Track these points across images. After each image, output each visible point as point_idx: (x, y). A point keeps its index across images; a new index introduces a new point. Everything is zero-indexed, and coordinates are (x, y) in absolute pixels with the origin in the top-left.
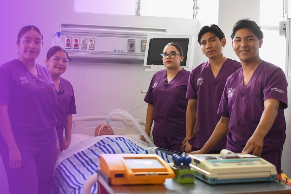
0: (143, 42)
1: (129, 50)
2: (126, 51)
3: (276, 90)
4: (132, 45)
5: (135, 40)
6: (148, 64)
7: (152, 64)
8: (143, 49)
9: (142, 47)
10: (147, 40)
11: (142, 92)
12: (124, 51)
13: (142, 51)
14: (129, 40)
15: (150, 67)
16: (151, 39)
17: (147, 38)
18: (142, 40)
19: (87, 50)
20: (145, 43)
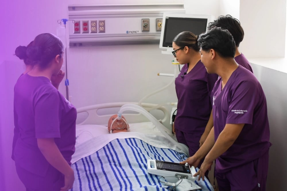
0: (158, 21)
1: (143, 31)
2: (140, 32)
3: (236, 112)
4: (146, 25)
5: (149, 19)
6: (164, 46)
7: (168, 47)
8: (158, 28)
9: (158, 27)
10: (162, 19)
11: (158, 75)
12: (138, 31)
13: (157, 31)
14: (143, 20)
15: (166, 50)
16: (167, 18)
17: (162, 16)
18: (157, 19)
19: (98, 33)
20: (160, 21)
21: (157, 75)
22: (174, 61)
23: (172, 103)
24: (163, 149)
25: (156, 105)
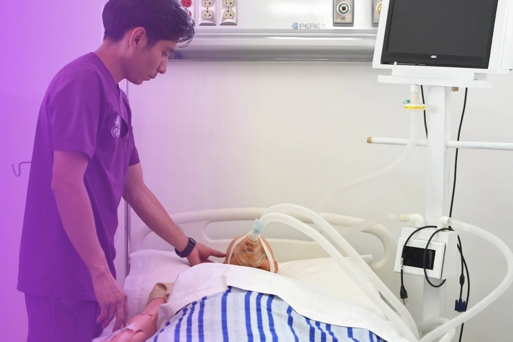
1: (336, 23)
2: (328, 26)
4: (343, 8)
6: (384, 61)
7: (395, 63)
9: (375, 14)
11: (369, 142)
12: (323, 25)
15: (389, 72)
19: (218, 27)
21: (366, 142)
22: (409, 101)
23: (403, 216)
24: (373, 335)
25: (360, 220)
